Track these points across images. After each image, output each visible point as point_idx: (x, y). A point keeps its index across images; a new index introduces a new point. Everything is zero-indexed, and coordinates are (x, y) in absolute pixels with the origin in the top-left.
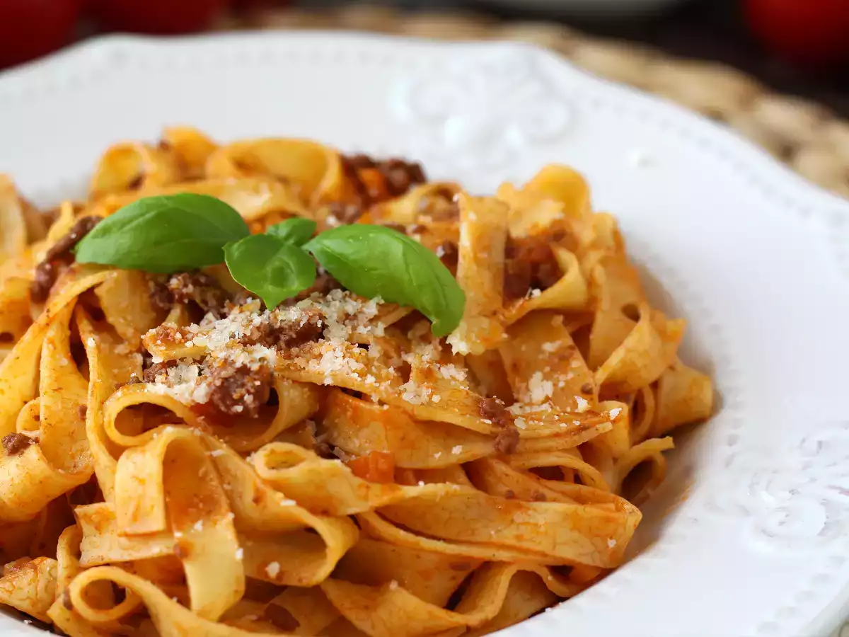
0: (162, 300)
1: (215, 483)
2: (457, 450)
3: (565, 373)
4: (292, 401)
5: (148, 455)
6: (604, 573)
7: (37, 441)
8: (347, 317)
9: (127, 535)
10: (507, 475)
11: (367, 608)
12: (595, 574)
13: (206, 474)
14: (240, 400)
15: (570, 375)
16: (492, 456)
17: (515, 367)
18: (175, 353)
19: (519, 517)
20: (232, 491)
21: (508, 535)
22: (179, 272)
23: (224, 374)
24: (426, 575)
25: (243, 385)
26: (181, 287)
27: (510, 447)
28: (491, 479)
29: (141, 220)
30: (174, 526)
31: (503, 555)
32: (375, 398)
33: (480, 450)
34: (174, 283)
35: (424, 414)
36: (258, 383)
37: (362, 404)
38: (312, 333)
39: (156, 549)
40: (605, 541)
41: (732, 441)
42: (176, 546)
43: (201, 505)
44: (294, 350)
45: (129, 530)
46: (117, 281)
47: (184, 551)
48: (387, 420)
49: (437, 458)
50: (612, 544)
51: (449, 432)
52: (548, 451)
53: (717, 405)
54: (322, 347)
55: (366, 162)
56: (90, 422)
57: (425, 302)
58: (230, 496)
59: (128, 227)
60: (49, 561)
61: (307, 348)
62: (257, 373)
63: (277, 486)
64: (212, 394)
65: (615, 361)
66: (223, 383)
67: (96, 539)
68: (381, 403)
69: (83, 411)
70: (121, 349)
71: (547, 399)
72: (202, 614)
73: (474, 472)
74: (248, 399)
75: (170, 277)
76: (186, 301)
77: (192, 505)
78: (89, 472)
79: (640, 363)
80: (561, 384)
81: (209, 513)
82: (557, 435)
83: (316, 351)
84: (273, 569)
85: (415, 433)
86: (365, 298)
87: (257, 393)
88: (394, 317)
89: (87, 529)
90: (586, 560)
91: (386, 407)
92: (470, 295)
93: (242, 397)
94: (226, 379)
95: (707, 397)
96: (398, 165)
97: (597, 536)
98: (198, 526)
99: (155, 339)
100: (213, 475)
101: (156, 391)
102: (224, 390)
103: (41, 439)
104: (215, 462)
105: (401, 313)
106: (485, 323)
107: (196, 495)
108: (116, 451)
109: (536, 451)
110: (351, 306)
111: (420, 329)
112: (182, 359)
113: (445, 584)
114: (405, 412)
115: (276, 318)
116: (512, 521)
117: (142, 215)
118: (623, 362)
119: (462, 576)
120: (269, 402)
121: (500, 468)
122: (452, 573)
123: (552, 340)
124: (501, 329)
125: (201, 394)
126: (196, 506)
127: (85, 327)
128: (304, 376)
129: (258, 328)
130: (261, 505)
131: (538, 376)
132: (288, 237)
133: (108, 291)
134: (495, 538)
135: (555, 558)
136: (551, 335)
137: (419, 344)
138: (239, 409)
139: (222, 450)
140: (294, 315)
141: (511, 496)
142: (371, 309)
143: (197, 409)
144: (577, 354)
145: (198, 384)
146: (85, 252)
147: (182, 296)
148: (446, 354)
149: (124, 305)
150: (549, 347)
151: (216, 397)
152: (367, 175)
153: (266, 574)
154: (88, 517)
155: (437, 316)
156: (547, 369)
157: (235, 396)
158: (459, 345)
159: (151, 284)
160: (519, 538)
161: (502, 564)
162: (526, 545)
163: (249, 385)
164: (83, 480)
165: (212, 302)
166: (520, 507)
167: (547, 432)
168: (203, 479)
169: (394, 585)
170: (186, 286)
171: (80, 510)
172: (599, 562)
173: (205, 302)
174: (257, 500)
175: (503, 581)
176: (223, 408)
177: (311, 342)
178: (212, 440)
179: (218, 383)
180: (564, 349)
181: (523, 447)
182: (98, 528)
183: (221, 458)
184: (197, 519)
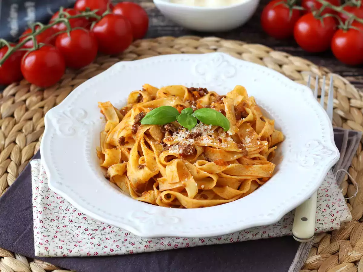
0: (163, 131)
1: (187, 170)
2: (235, 156)
3: (253, 136)
4: (199, 150)
5: (173, 166)
6: (269, 178)
7: (145, 166)
8: (205, 130)
9: (170, 184)
10: (246, 160)
11: (222, 192)
12: (267, 179)
13: (184, 168)
14: (189, 152)
15: (254, 136)
16: (242, 157)
17: (241, 136)
18: (172, 143)
20: (191, 171)
21: (249, 173)
22: (166, 124)
23: (185, 147)
24: (233, 183)
25: (189, 149)
27: (246, 154)
28: (243, 162)
29: (156, 114)
30: (181, 180)
31: (249, 178)
32: (217, 148)
33: (240, 156)
34: (166, 127)
35: (227, 150)
36: (193, 148)
37: (214, 149)
38: (199, 135)
39: (178, 186)
40: (269, 172)
41: (290, 146)
42: (183, 185)
44: (196, 139)
45: (171, 182)
46: (153, 128)
47: (185, 186)
48: (220, 152)
49: (232, 159)
50: (270, 172)
51: (233, 153)
52: (254, 154)
53: (284, 138)
54: (201, 138)
55: (194, 89)
56: (157, 161)
57: (222, 125)
58: (191, 172)
59: (153, 116)
60: (152, 191)
61: (199, 138)
62: (192, 145)
63: (202, 169)
64: (183, 151)
65: (263, 132)
67: (163, 185)
68: (219, 149)
69: (155, 158)
70: (157, 143)
71: (250, 142)
72: (191, 198)
73: (239, 160)
74: (191, 151)
75: (164, 126)
76: (169, 130)
77: (183, 176)
78: (159, 171)
79: (267, 131)
80: (252, 138)
81: (187, 177)
82: (255, 150)
83: (201, 139)
84: (203, 187)
85: (226, 154)
86: (208, 125)
87: (193, 150)
88: (215, 129)
89: (160, 183)
90: (266, 176)
91: (220, 149)
92: (230, 121)
93: (190, 151)
94: (185, 148)
96: (201, 89)
97: (267, 171)
98: (186, 180)
99: (166, 140)
100: (186, 169)
101: (171, 152)
102: (185, 150)
103: (146, 165)
105: (216, 127)
106: (234, 127)
107: (184, 173)
108: (165, 166)
109: (251, 154)
110: (206, 127)
111: (220, 130)
112: (174, 144)
113: (237, 185)
114: (224, 150)
115: (191, 132)
116: (249, 170)
118: (265, 132)
119: (240, 183)
120: (195, 151)
121: (245, 159)
122: (238, 182)
124: (238, 128)
125: (181, 152)
126: (184, 176)
127: (147, 139)
128: (201, 145)
129: (188, 135)
131: (247, 137)
132: (188, 113)
133: (152, 130)
134: (246, 174)
135: (259, 177)
136: (248, 127)
137: (221, 134)
138: (190, 154)
139: (187, 163)
140: (195, 131)
141: (248, 165)
142: (210, 127)
143: (180, 155)
144: (254, 131)
145: (180, 150)
146: (143, 122)
147: (168, 129)
148: (227, 135)
149: (155, 133)
150: (248, 130)
151: (184, 152)
152: (195, 93)
153: (201, 188)
154: (160, 181)
155: (225, 127)
156: (248, 135)
157: (188, 151)
158: (230, 133)
159: (160, 127)
160: (252, 173)
161: (249, 179)
162: (253, 175)
163: (191, 148)
164: (157, 173)
165: (175, 130)
166: (250, 167)
167: (253, 150)
168: (184, 169)
169: (227, 187)
170: (168, 127)
171: (158, 179)
172: (268, 176)
173: (173, 130)
174: (198, 173)
175: (250, 183)
176: (186, 154)
177: (200, 137)
178: (185, 161)
179: (184, 149)
180: (251, 130)
181: (249, 154)
182: (163, 183)
183: (187, 165)
184: (185, 178)
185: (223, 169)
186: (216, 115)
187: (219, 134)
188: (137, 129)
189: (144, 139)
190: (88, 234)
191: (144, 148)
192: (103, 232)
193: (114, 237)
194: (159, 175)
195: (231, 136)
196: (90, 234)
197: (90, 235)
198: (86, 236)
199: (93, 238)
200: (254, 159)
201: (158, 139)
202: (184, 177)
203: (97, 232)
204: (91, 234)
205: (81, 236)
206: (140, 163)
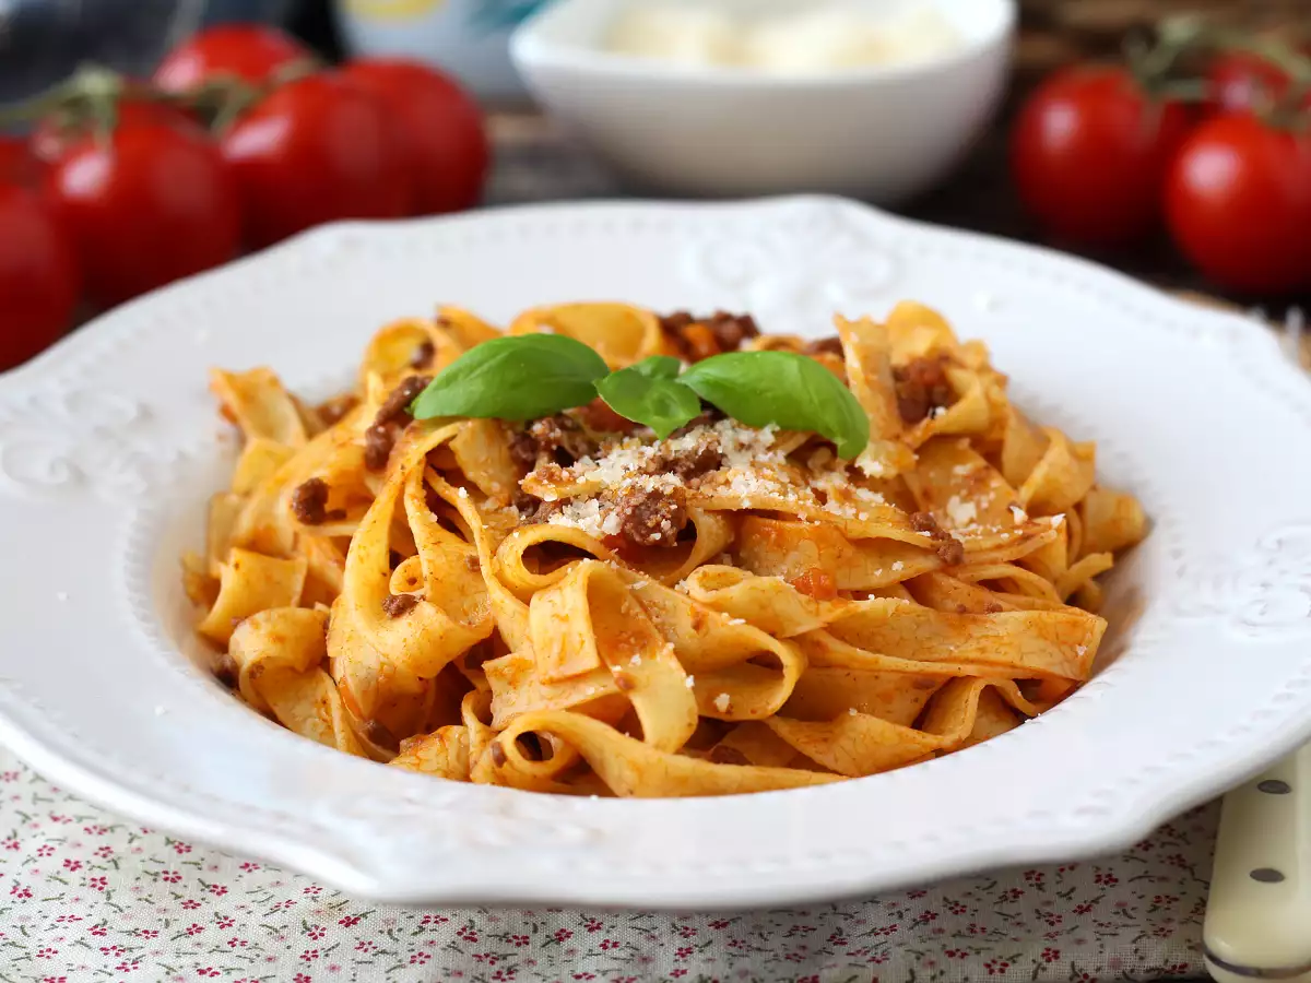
0: (525, 451)
1: (642, 616)
2: (898, 566)
3: (987, 493)
4: (710, 530)
5: (568, 591)
6: (1074, 686)
7: (423, 598)
8: (742, 447)
9: (553, 682)
10: (955, 588)
11: (825, 740)
12: (1066, 686)
13: (629, 609)
14: (657, 528)
15: (992, 495)
16: (936, 571)
17: (927, 495)
18: (568, 490)
19: (976, 631)
20: (663, 624)
21: (970, 650)
22: (540, 418)
23: (633, 501)
24: (886, 698)
25: (657, 512)
26: (547, 432)
27: (953, 559)
28: (937, 596)
29: (493, 362)
31: (969, 670)
32: (802, 516)
33: (924, 564)
34: (538, 428)
35: (856, 531)
36: (674, 507)
37: (788, 525)
38: (709, 462)
39: (590, 691)
40: (1072, 647)
41: (1177, 554)
42: (617, 680)
43: (632, 640)
44: (695, 481)
45: (554, 674)
46: (473, 432)
47: (628, 684)
48: (820, 538)
49: (878, 576)
50: (1081, 651)
51: (882, 548)
52: (994, 562)
53: (1149, 524)
54: (720, 475)
55: (686, 319)
56: (485, 569)
57: (828, 421)
58: (661, 628)
59: (478, 371)
60: (455, 731)
61: (709, 477)
62: (671, 496)
63: (718, 607)
64: (625, 524)
65: (1039, 475)
66: (633, 511)
67: (510, 696)
68: (810, 520)
69: (475, 562)
70: (489, 505)
71: (972, 521)
72: (657, 747)
73: (915, 588)
74: (665, 524)
75: (530, 424)
76: (554, 447)
77: (620, 641)
78: (491, 625)
79: (1064, 479)
80: (985, 505)
81: (643, 647)
82: (999, 547)
83: (721, 479)
84: (723, 701)
85: (849, 551)
86: (757, 426)
87: (675, 518)
88: (792, 445)
89: (497, 686)
90: (1057, 670)
91: (817, 523)
92: (870, 416)
93: (658, 524)
94: (636, 507)
95: (1138, 518)
96: (724, 318)
97: (1064, 643)
98: (637, 660)
99: (538, 481)
100: (638, 609)
101: (559, 526)
102: (636, 517)
103: (428, 595)
104: (637, 597)
105: (801, 439)
106: (891, 446)
107: (623, 632)
108: (524, 597)
109: (982, 564)
110: (745, 436)
111: (822, 455)
112: (576, 497)
113: (908, 705)
114: (837, 528)
115: (668, 448)
116: (971, 636)
117: (494, 356)
118: (1048, 480)
119: (924, 696)
120: (687, 533)
121: (947, 582)
122: (914, 693)
123: (963, 462)
124: (910, 452)
125: (612, 526)
126: (627, 641)
127: (442, 487)
128: (717, 505)
129: (652, 460)
130: (703, 630)
131: (954, 500)
132: (654, 373)
133: (465, 442)
134: (956, 652)
135: (1023, 668)
136: (960, 459)
137: (821, 473)
138: (657, 536)
139: (643, 582)
140: (689, 443)
141: (963, 610)
142: (767, 436)
143: (609, 541)
144: (994, 473)
145: (604, 517)
146: (423, 408)
147: (549, 442)
148: (856, 475)
149: (483, 458)
150: (961, 470)
151: (629, 526)
152: (692, 332)
153: (715, 709)
154: (499, 674)
155: (844, 435)
156: (964, 492)
157: (650, 524)
158: (871, 466)
159: (510, 433)
160: (983, 650)
161: (969, 679)
162: (992, 657)
163: (663, 511)
164: (485, 634)
165: (583, 447)
166: (974, 621)
167: (988, 544)
168: (627, 614)
169: (853, 712)
170: (552, 430)
171: (487, 665)
172: (1068, 671)
173: (575, 448)
174: (697, 626)
175: (972, 696)
176: (638, 539)
177: (712, 472)
178: (632, 573)
179: (629, 511)
180: (978, 470)
181: (966, 559)
182: (513, 683)
183: (643, 590)
184: (633, 653)
185: (832, 611)
186: (800, 370)
187: (811, 472)
188: (389, 443)
189: (426, 484)
190: (102, 949)
191: (420, 521)
192: (186, 944)
193: (245, 964)
194: (493, 645)
195: (875, 484)
196: (114, 948)
197: (113, 953)
198: (94, 959)
199: (130, 967)
200: (994, 585)
201: (496, 486)
202: (625, 646)
203: (154, 943)
204: (119, 950)
205: (69, 955)
206: (394, 592)
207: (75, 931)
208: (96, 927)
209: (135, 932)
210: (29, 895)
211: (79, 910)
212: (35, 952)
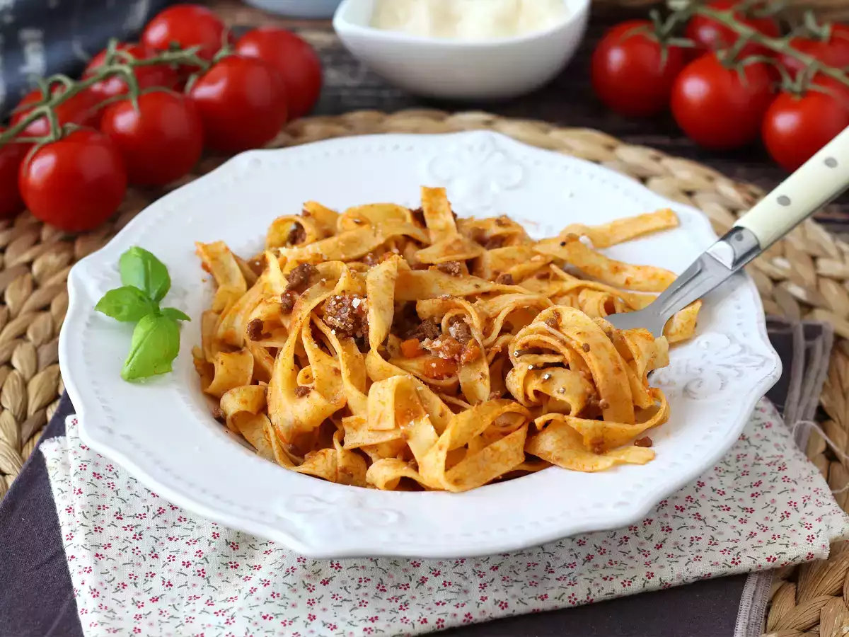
7: (313, 388)
30: (399, 423)
42: (402, 434)
43: (412, 414)
60: (330, 450)
67: (355, 434)
69: (338, 371)
77: (406, 414)
78: (344, 402)
81: (416, 417)
89: (347, 430)
98: (412, 423)
103: (315, 388)
107: (408, 409)
126: (409, 415)
154: (349, 424)
164: (341, 406)
171: (344, 420)
182: (356, 429)
184: (411, 420)
194: (345, 411)
202: (408, 417)
205: (200, 619)
206: (300, 385)
207: (200, 604)
208: (208, 601)
209: (226, 600)
210: (171, 585)
211: (197, 591)
212: (184, 621)
